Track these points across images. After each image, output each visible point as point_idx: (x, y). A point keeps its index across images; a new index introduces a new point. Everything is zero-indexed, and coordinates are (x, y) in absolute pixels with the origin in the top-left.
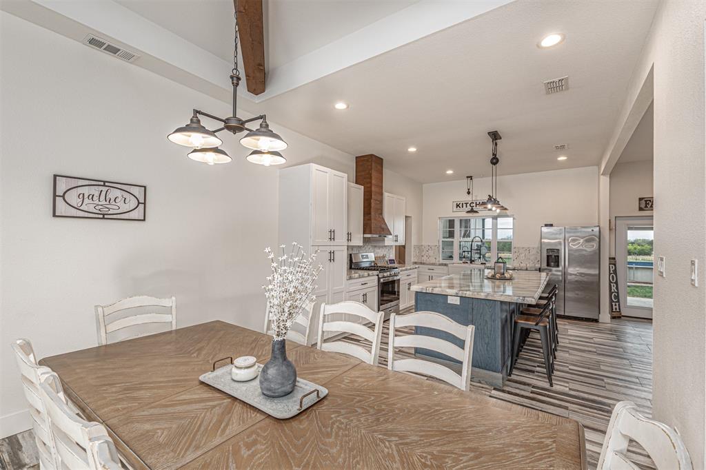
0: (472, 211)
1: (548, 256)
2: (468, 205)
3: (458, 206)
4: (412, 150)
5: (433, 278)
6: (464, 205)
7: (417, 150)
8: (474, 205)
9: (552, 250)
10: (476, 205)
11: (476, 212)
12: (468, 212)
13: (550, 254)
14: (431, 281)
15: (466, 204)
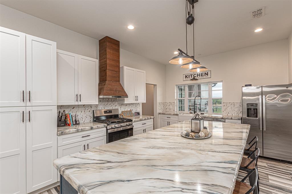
0: (194, 79)
1: (248, 109)
2: (192, 76)
3: (186, 77)
4: (131, 27)
5: (170, 123)
6: (190, 76)
7: (135, 28)
8: (196, 75)
9: (252, 105)
10: (198, 75)
11: (197, 80)
12: (191, 80)
13: (250, 107)
14: (169, 126)
15: (191, 75)
